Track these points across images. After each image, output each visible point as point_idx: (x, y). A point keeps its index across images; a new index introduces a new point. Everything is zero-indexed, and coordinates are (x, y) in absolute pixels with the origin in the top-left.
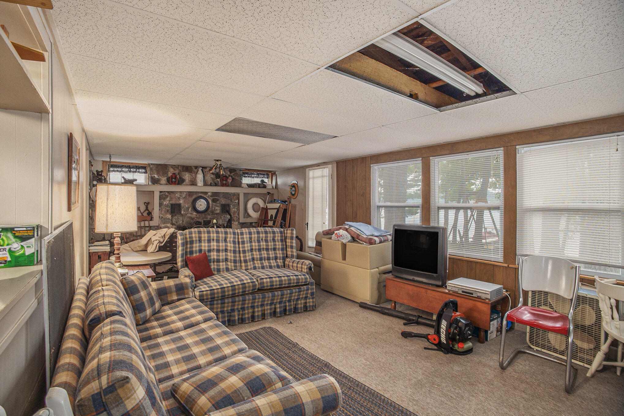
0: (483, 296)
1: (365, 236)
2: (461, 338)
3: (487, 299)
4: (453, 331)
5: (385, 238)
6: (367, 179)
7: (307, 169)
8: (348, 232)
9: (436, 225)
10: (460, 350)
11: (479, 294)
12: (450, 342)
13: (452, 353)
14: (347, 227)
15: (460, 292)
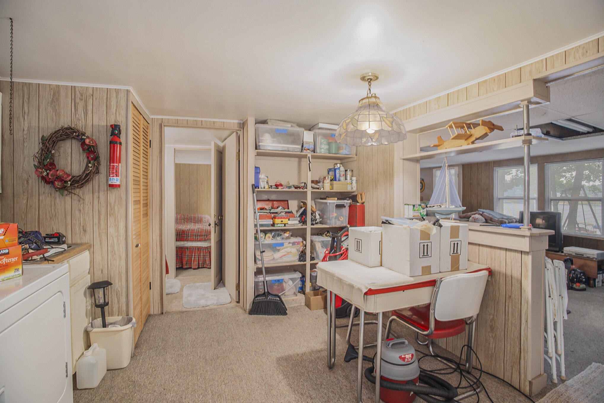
0: (591, 257)
1: (497, 219)
2: (577, 280)
3: (594, 258)
4: (572, 275)
5: (512, 221)
6: (491, 178)
7: (434, 170)
8: (482, 216)
9: (550, 211)
10: (577, 288)
11: (588, 255)
12: (570, 283)
13: (571, 289)
14: (481, 213)
15: (574, 254)
